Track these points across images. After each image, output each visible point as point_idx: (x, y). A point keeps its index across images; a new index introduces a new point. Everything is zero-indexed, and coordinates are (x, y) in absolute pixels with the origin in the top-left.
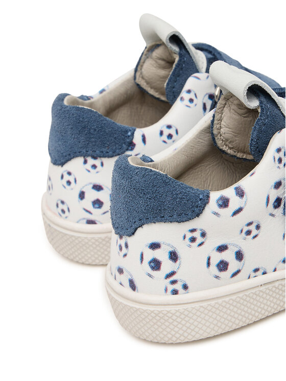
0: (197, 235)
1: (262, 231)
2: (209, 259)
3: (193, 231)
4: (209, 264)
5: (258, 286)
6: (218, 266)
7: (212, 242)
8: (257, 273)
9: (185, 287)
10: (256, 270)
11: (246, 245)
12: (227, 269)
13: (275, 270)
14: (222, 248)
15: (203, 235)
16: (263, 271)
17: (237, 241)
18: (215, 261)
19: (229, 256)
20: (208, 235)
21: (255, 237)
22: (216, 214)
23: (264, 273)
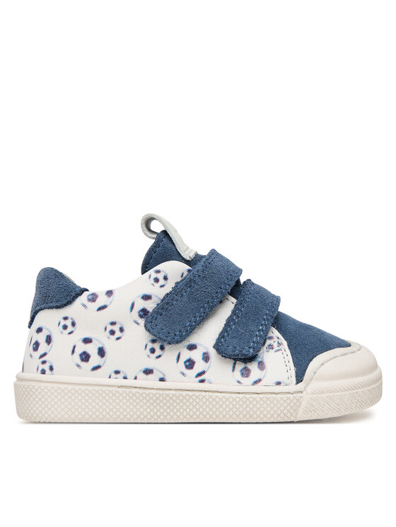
0: (68, 323)
1: (125, 335)
2: (74, 347)
3: (66, 318)
4: (73, 352)
5: (115, 386)
6: (81, 355)
7: (80, 333)
8: (118, 376)
9: (51, 368)
10: (117, 372)
11: (110, 344)
12: (88, 361)
13: (136, 378)
14: (87, 341)
15: (73, 324)
16: (123, 375)
17: (102, 339)
18: (79, 351)
19: (92, 349)
20: (77, 325)
21: (118, 339)
22: (84, 306)
23: (125, 378)
